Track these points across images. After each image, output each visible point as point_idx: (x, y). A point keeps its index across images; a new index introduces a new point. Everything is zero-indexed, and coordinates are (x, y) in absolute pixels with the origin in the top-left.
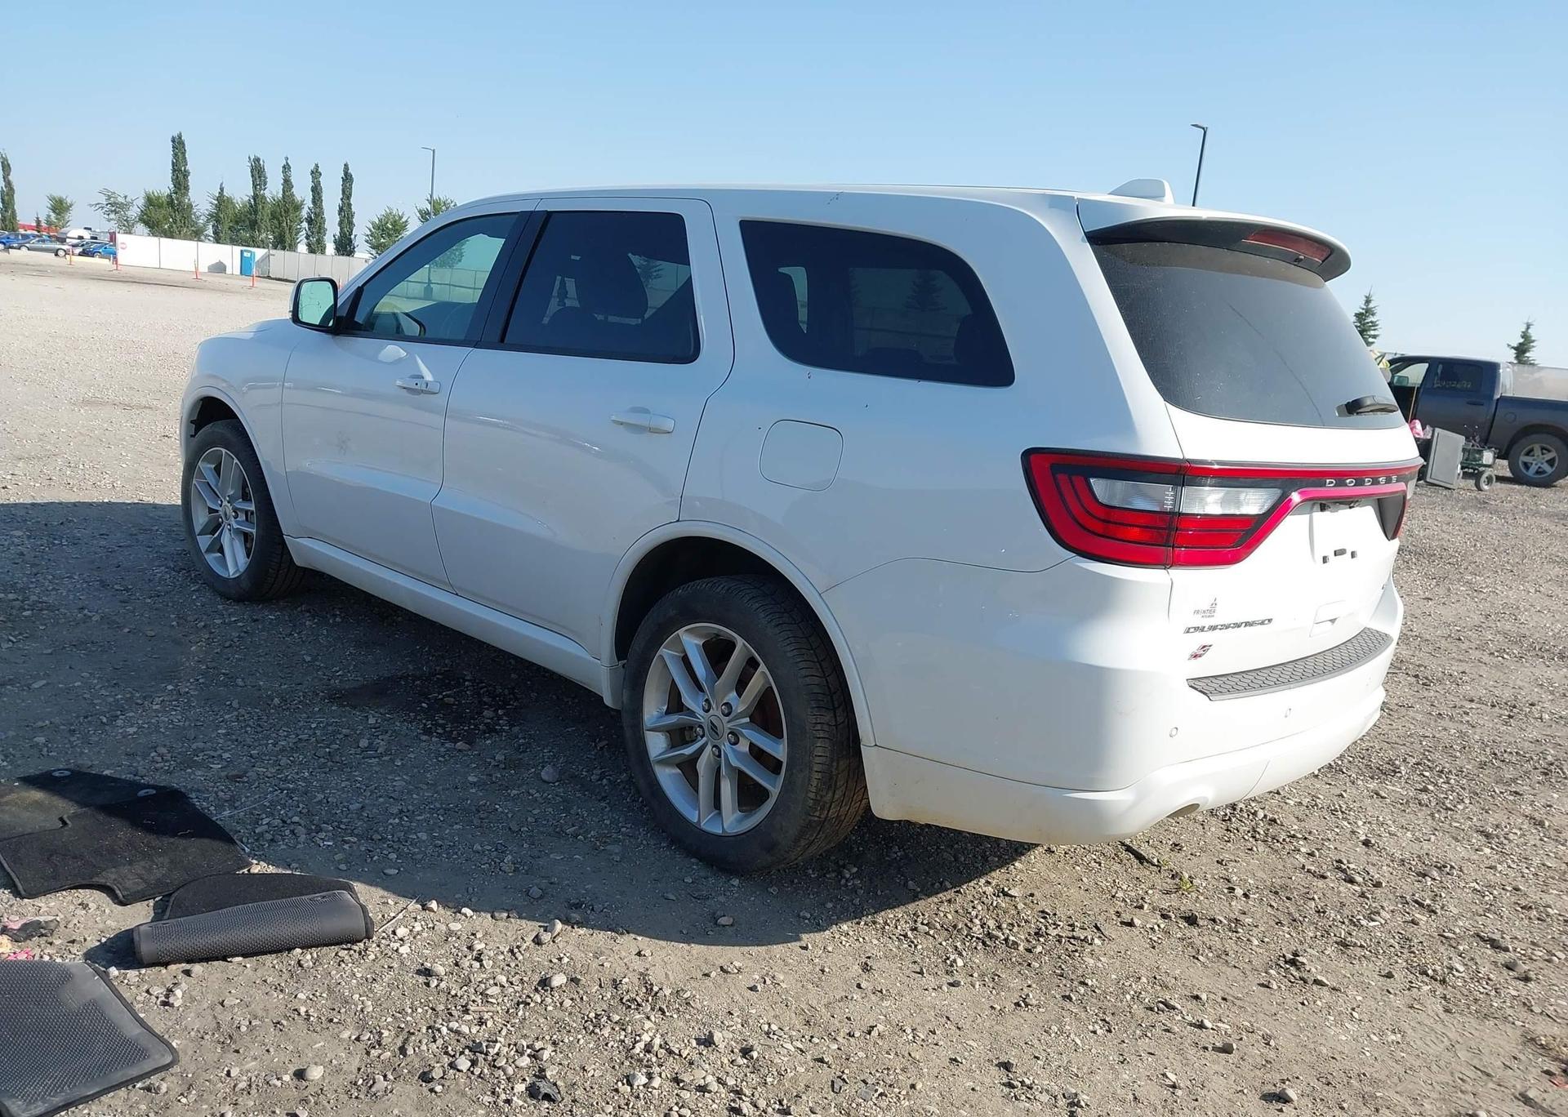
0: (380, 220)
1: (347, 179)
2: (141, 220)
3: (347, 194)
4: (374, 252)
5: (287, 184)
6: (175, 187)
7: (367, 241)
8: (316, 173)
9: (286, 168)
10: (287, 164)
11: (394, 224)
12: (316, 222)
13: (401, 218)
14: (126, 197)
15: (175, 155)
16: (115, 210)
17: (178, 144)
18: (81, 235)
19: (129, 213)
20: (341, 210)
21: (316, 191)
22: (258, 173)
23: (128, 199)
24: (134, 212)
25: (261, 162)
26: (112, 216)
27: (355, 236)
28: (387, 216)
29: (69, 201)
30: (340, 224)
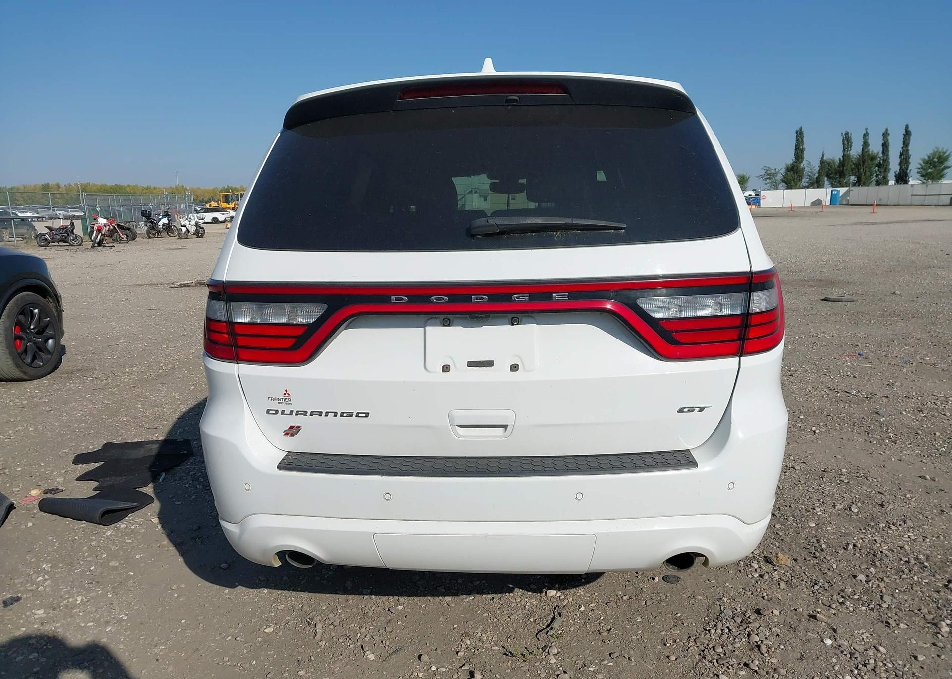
0: (929, 157)
1: (907, 134)
2: (783, 181)
3: (906, 144)
4: (922, 179)
5: (866, 144)
6: (796, 159)
7: (918, 172)
8: (885, 134)
9: (866, 135)
10: (867, 132)
11: (939, 158)
12: (883, 166)
13: (944, 153)
14: (776, 169)
15: (797, 140)
16: (770, 177)
17: (800, 134)
18: (750, 194)
19: (777, 178)
20: (901, 155)
21: (885, 146)
22: (847, 141)
23: (777, 170)
24: (779, 177)
25: (850, 134)
26: (768, 181)
27: (910, 170)
28: (934, 154)
29: (748, 176)
30: (900, 164)
